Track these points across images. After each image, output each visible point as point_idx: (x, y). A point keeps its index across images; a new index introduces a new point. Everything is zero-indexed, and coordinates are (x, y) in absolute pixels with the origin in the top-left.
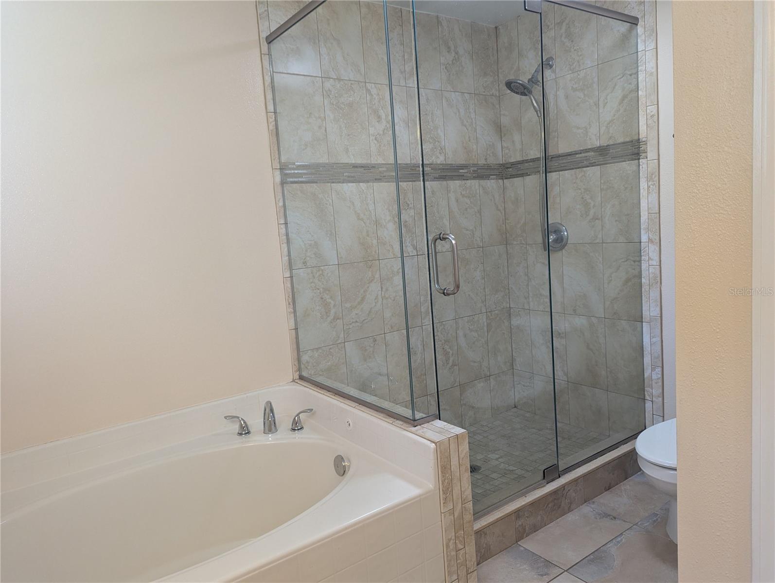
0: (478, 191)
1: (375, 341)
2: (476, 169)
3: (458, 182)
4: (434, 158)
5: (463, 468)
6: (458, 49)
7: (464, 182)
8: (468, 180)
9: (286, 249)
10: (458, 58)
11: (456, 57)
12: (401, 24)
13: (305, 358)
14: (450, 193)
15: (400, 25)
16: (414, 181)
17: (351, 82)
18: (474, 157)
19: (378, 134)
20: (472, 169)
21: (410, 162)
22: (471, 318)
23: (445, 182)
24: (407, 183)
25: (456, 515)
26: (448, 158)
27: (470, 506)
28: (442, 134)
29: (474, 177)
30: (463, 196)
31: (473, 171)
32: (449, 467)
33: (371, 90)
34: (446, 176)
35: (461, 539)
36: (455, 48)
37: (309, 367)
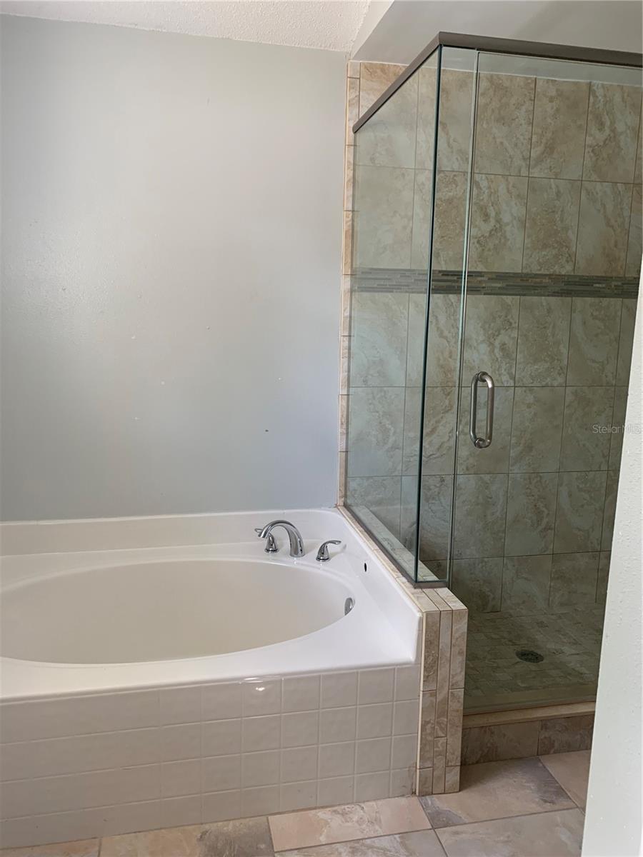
0: (619, 313)
1: (442, 480)
2: (620, 284)
3: (589, 300)
4: (556, 267)
5: (456, 650)
6: (616, 125)
7: (597, 300)
8: (605, 297)
9: (346, 364)
10: (615, 137)
11: (612, 135)
12: (533, 98)
13: (352, 485)
14: (575, 312)
15: (531, 100)
16: (524, 295)
17: (454, 173)
18: (619, 268)
19: (483, 236)
20: (614, 283)
21: (520, 271)
22: (583, 474)
23: (569, 299)
24: (514, 297)
25: (440, 697)
26: (579, 268)
27: (460, 694)
28: (573, 237)
29: (616, 294)
30: (595, 318)
31: (615, 286)
32: (437, 643)
33: (481, 182)
34: (572, 290)
35: (443, 726)
36: (611, 122)
37: (356, 496)
